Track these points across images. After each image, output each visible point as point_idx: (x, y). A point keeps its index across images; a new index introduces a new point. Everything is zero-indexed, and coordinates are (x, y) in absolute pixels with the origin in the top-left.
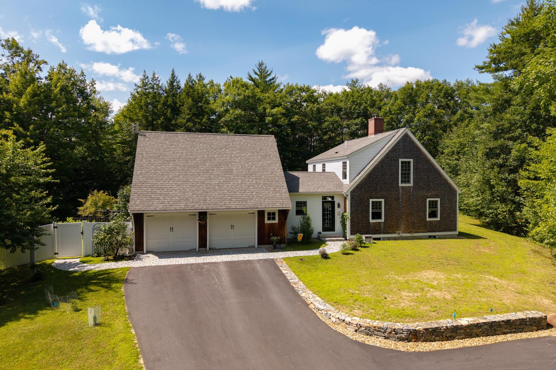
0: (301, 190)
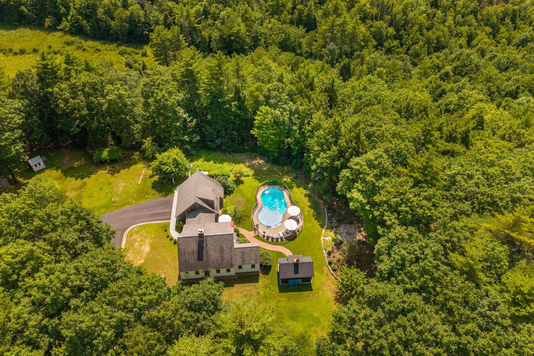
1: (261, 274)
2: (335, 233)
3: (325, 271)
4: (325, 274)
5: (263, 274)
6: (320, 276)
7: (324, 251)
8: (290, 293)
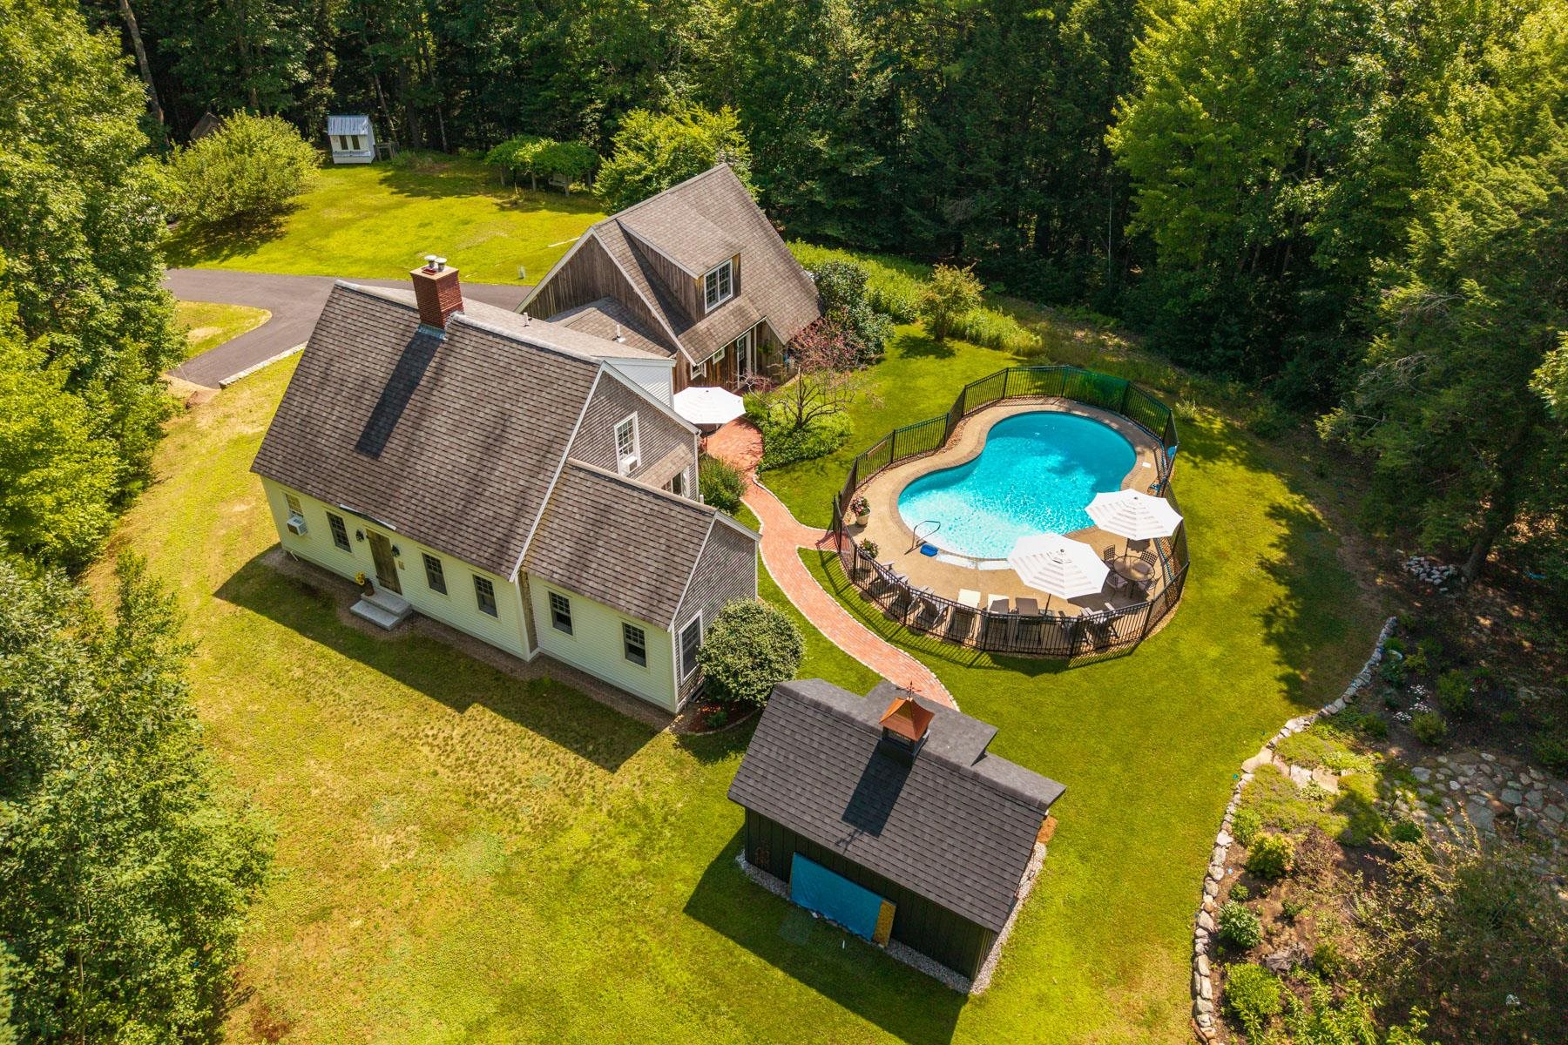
1: (667, 736)
2: (1390, 773)
3: (1147, 978)
4: (1139, 998)
5: (685, 743)
6: (1083, 994)
7: (1224, 838)
8: (751, 959)
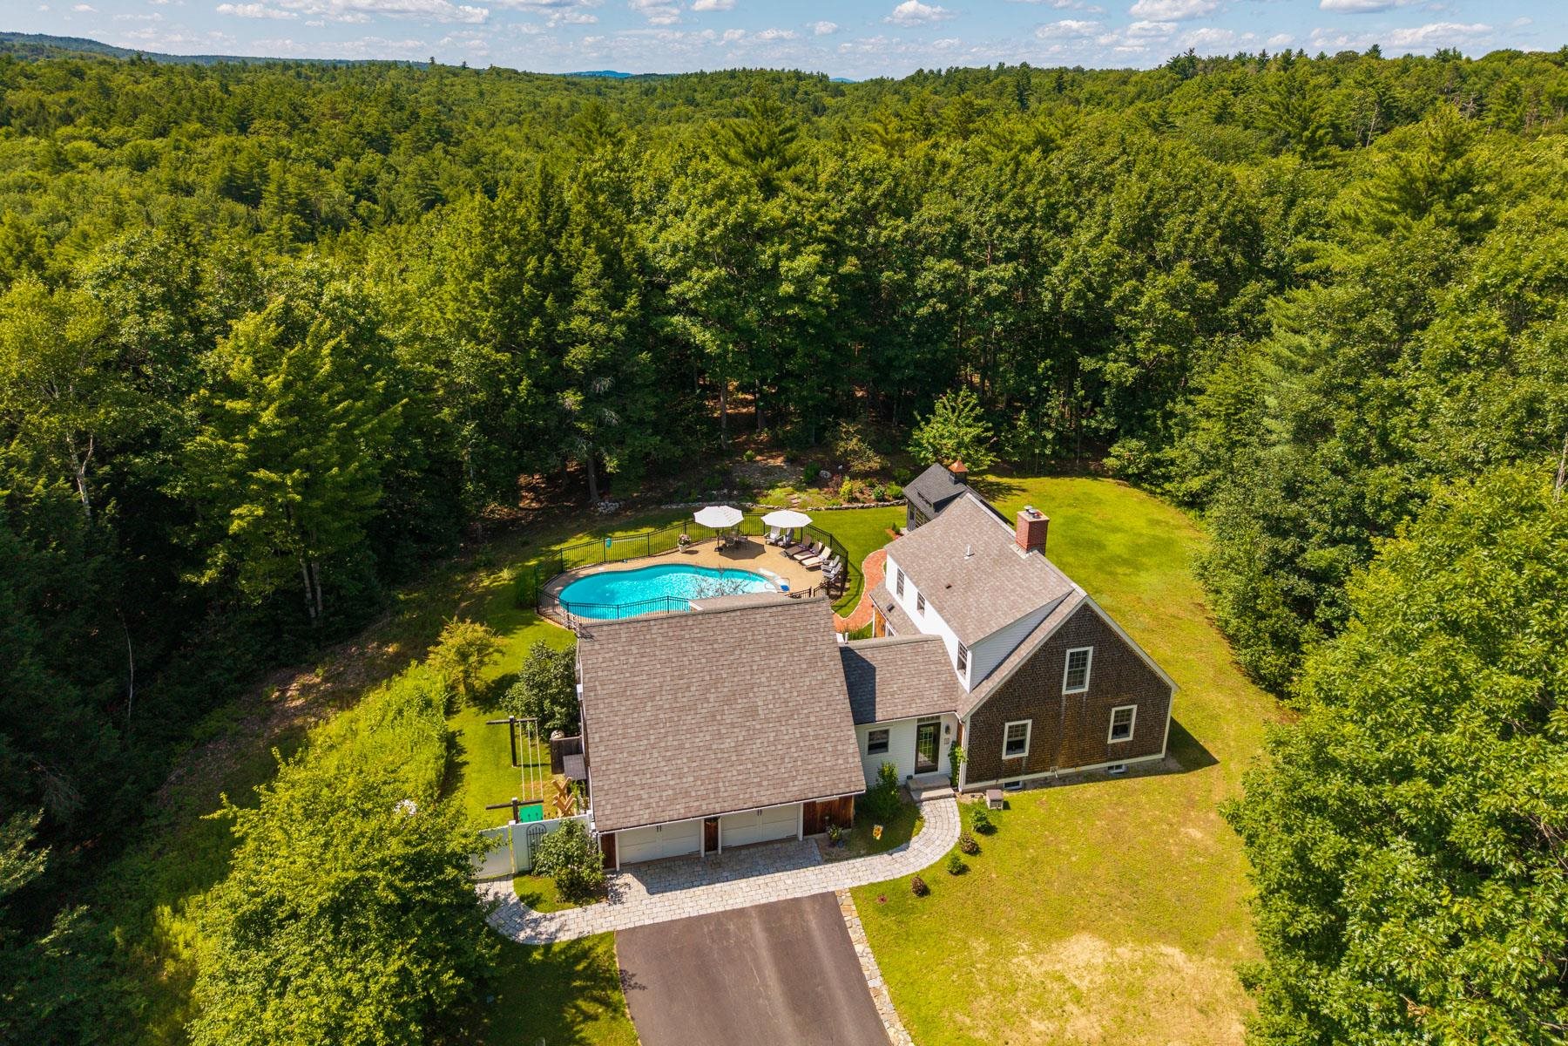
0: (879, 715)
